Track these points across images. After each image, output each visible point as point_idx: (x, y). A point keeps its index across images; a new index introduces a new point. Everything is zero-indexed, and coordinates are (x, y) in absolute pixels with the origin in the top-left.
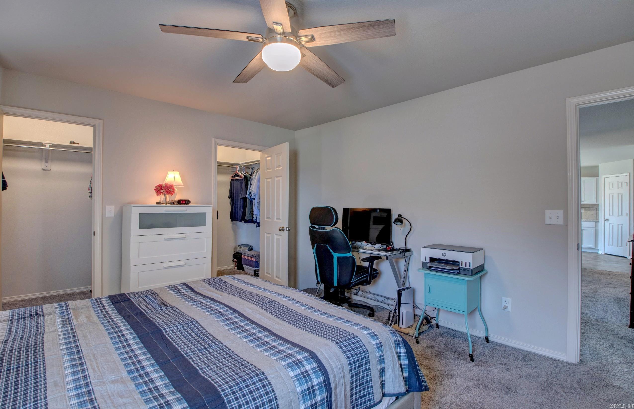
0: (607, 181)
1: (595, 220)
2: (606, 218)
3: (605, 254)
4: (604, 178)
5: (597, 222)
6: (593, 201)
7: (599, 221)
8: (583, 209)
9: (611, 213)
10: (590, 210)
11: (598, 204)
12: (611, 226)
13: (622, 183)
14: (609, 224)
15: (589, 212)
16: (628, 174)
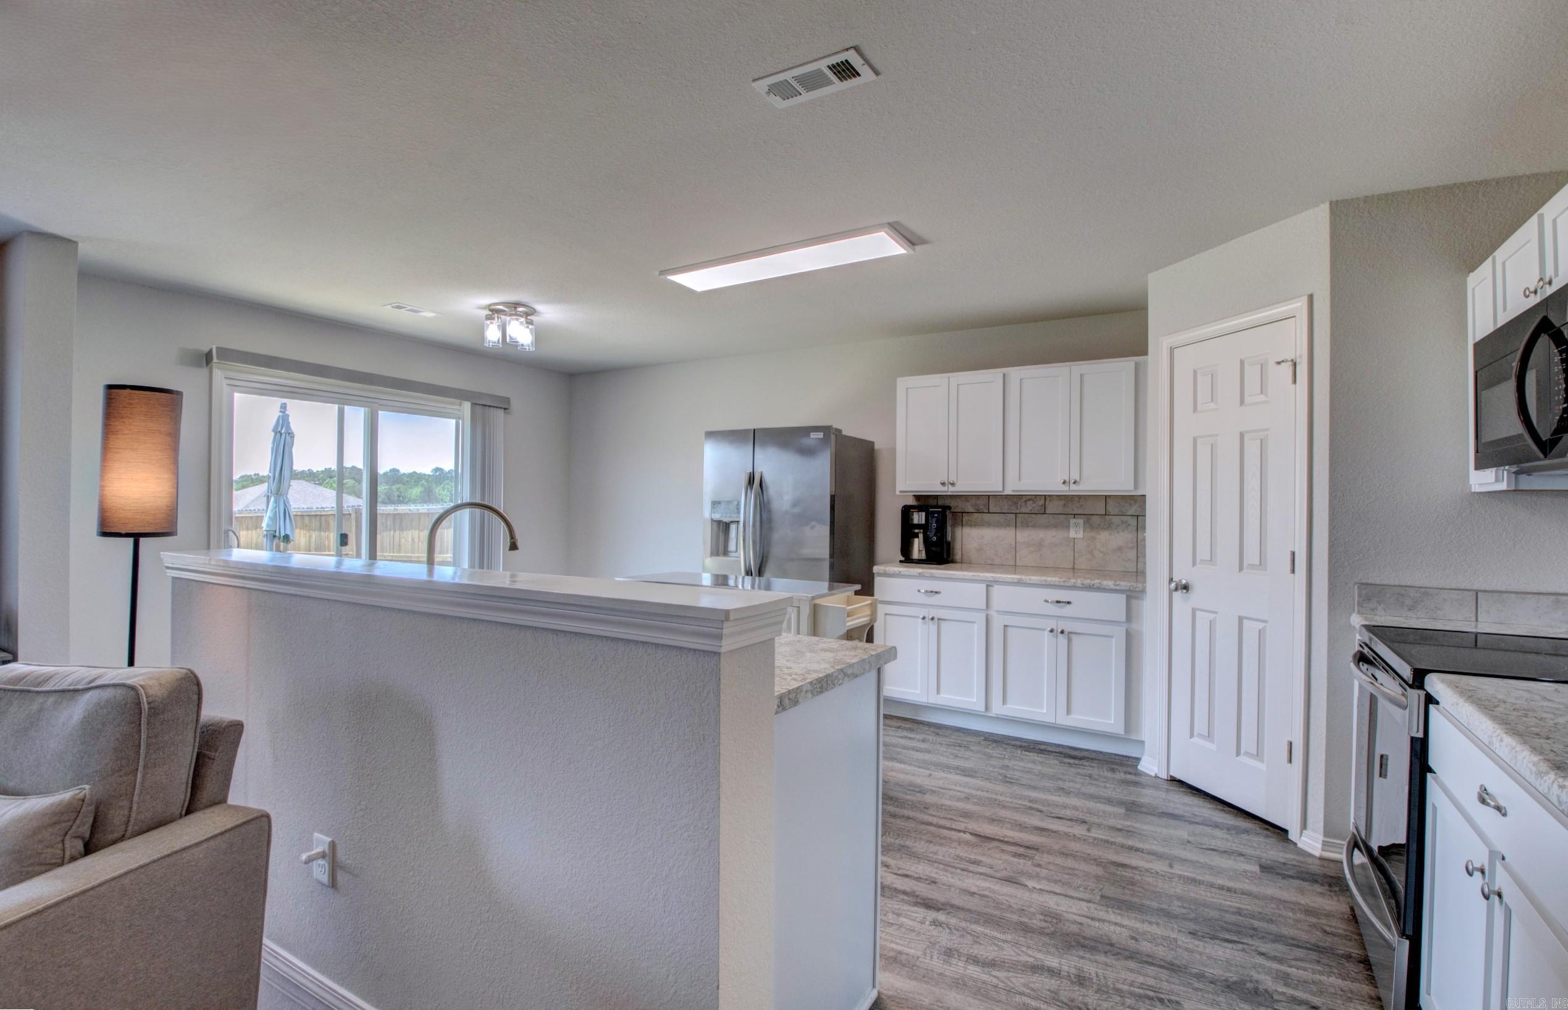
0: (1186, 361)
1: (1124, 584)
2: (1180, 577)
3: (1174, 780)
4: (1172, 350)
5: (1133, 596)
6: (1119, 482)
7: (1143, 591)
8: (1081, 521)
9: (1203, 553)
10: (1109, 526)
11: (1144, 496)
12: (1203, 619)
13: (1263, 368)
14: (1194, 611)
15: (1103, 536)
16: (1299, 306)
